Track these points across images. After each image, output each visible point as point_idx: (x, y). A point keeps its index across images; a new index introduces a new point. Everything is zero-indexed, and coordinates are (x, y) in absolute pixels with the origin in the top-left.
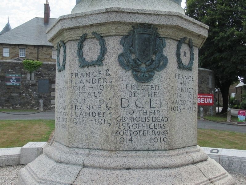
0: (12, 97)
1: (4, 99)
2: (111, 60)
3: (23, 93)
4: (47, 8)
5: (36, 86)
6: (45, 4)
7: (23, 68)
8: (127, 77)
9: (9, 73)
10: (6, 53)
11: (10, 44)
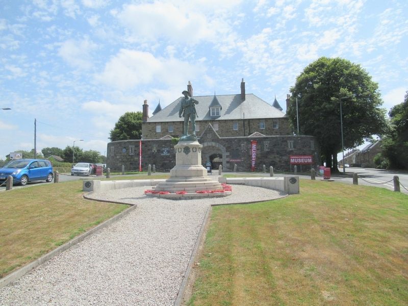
0: (165, 164)
2: (182, 151)
7: (171, 144)
8: (184, 154)
9: (163, 147)
10: (159, 129)
11: (161, 123)
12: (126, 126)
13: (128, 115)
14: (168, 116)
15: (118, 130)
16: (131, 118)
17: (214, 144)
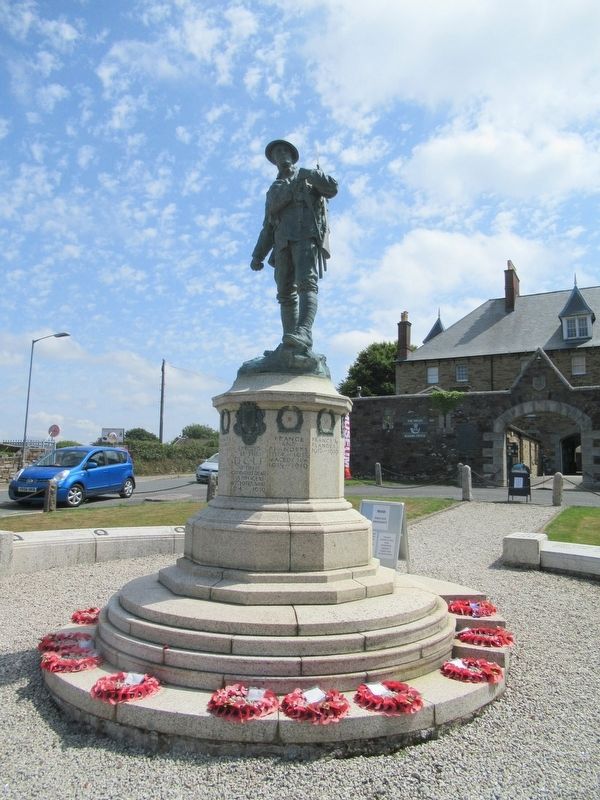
0: (414, 460)
1: (401, 462)
2: (231, 426)
3: (432, 452)
4: (510, 276)
5: (455, 437)
6: (505, 271)
7: (430, 407)
8: (239, 441)
9: (409, 417)
10: (433, 375)
11: (440, 360)
12: (369, 372)
13: (374, 348)
14: (456, 345)
15: (352, 381)
16: (382, 354)
17: (552, 406)
